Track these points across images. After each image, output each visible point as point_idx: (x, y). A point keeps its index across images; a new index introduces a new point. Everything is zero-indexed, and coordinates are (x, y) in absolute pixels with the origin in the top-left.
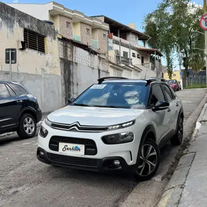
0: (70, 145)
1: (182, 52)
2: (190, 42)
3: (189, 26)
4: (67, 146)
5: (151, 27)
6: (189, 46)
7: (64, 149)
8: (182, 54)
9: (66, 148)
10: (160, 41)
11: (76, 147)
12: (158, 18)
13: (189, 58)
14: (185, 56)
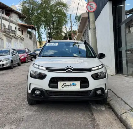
0: (68, 83)
1: (47, 29)
2: (53, 22)
3: (52, 12)
4: (65, 84)
5: (26, 10)
6: (52, 25)
7: (63, 86)
8: (48, 30)
9: (65, 85)
10: (32, 20)
11: (74, 84)
12: (31, 4)
13: (53, 33)
14: (50, 31)
